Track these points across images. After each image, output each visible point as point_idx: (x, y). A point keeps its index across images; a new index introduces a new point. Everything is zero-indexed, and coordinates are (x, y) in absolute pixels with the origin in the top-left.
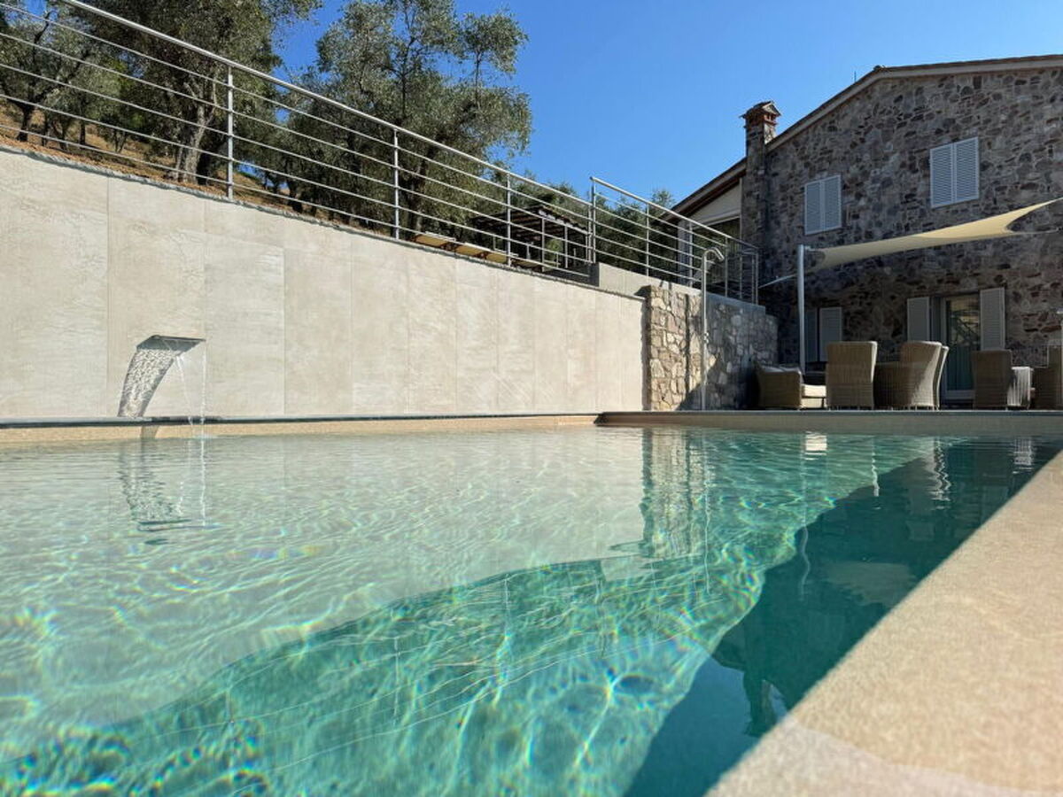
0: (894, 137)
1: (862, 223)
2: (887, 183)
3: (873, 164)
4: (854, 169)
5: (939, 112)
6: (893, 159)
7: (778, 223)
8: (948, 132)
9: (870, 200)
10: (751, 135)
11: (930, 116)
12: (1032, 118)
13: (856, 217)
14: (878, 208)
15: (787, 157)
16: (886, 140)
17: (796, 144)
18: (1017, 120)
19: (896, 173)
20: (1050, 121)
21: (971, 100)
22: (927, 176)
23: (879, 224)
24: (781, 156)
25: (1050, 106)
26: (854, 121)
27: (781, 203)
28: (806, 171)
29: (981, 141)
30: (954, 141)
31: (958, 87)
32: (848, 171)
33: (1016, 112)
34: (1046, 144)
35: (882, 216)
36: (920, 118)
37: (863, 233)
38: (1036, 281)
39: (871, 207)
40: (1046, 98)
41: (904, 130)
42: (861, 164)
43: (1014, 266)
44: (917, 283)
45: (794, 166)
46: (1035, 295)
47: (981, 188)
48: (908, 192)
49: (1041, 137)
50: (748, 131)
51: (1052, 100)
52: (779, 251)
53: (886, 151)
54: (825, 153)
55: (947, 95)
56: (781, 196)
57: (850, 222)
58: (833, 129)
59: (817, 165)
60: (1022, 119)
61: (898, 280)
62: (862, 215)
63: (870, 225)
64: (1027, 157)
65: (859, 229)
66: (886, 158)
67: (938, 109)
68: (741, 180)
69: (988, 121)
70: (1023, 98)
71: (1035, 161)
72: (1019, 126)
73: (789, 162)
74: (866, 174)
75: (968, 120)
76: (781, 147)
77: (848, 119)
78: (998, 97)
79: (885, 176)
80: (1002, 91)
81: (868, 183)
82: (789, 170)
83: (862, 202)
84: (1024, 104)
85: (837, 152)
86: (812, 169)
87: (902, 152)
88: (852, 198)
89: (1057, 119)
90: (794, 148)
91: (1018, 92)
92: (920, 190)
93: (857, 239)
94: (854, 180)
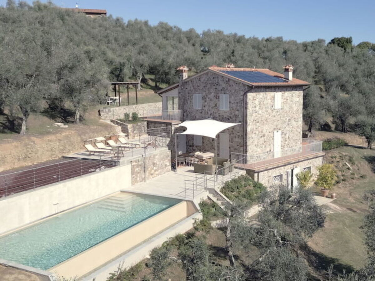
0: (213, 88)
1: (206, 108)
2: (211, 100)
3: (208, 94)
4: (204, 93)
5: (222, 85)
6: (212, 94)
7: (187, 103)
8: (223, 91)
9: (208, 103)
11: (220, 85)
12: (238, 94)
14: (209, 106)
16: (211, 88)
17: (192, 81)
18: (236, 93)
19: (213, 98)
21: (228, 84)
22: (219, 101)
23: (209, 110)
24: (188, 83)
26: (204, 80)
27: (188, 97)
29: (229, 96)
30: (225, 94)
31: (225, 80)
33: (236, 91)
35: (210, 108)
36: (218, 85)
37: (206, 112)
38: (239, 134)
40: (241, 90)
41: (215, 87)
42: (206, 93)
43: (235, 129)
45: (191, 88)
46: (238, 137)
47: (229, 108)
48: (215, 104)
49: (240, 98)
51: (242, 90)
53: (211, 91)
54: (198, 87)
55: (223, 81)
56: (188, 95)
57: (204, 108)
58: (200, 80)
64: (237, 103)
65: (205, 111)
68: (178, 87)
69: (231, 91)
71: (239, 105)
72: (236, 95)
73: (190, 86)
74: (207, 96)
75: (227, 89)
77: (203, 79)
79: (211, 98)
80: (233, 84)
81: (207, 99)
83: (206, 103)
84: (237, 89)
85: (201, 88)
86: (195, 90)
87: (214, 93)
88: (204, 101)
92: (218, 104)
93: (205, 113)
94: (204, 96)
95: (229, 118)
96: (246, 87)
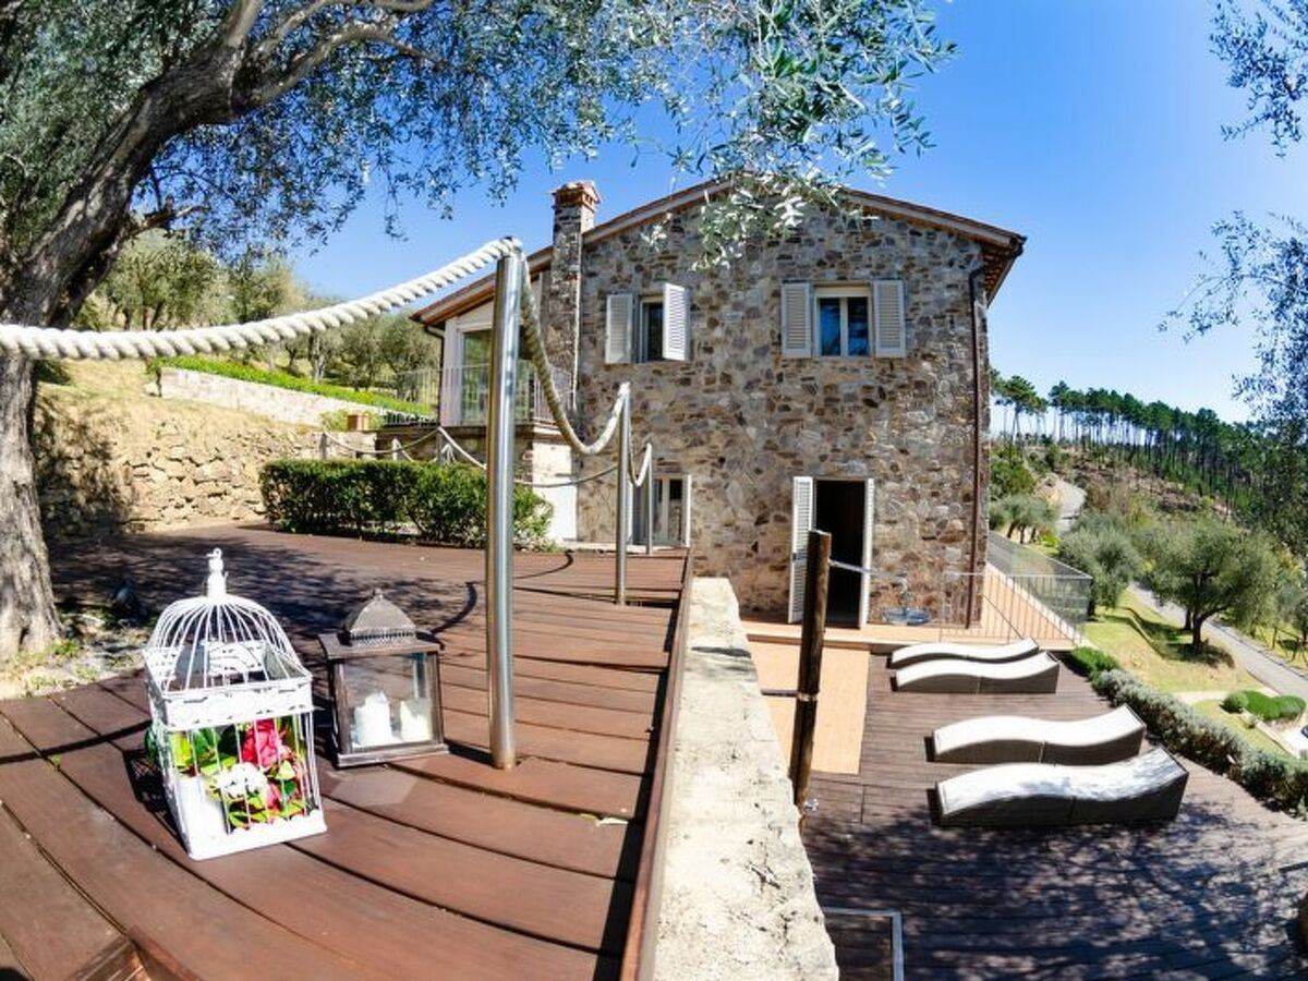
0: (764, 255)
1: (719, 358)
2: (752, 313)
3: (735, 284)
4: (707, 287)
5: (821, 240)
6: (761, 283)
8: (832, 266)
9: (728, 332)
10: (561, 219)
11: (810, 242)
12: (930, 278)
13: (709, 350)
14: (741, 344)
15: (609, 254)
16: (751, 259)
17: (625, 240)
18: (914, 275)
19: (766, 303)
20: (949, 287)
21: (861, 237)
23: (742, 367)
24: (601, 252)
25: (947, 270)
28: (639, 276)
31: (844, 218)
32: (698, 287)
33: (913, 265)
34: (947, 311)
35: (747, 355)
36: (797, 241)
37: (718, 374)
38: (937, 478)
39: (731, 340)
40: (944, 259)
41: (776, 252)
42: (717, 281)
43: (913, 453)
44: (793, 455)
45: (620, 268)
46: (934, 494)
49: (940, 302)
50: (557, 213)
51: (950, 264)
52: (594, 381)
53: (752, 272)
54: (666, 258)
55: (830, 223)
56: (599, 303)
59: (654, 271)
60: (920, 275)
61: (765, 448)
62: (717, 349)
63: (728, 365)
64: (926, 321)
65: (712, 368)
66: (752, 280)
67: (820, 236)
68: (541, 274)
69: (881, 266)
70: (920, 252)
71: (935, 329)
72: (918, 281)
73: (613, 261)
74: (723, 296)
75: (857, 259)
76: (603, 242)
78: (891, 242)
79: (750, 304)
80: (896, 237)
81: (726, 308)
82: (613, 272)
83: (718, 333)
84: (921, 258)
85: (683, 260)
86: (648, 275)
87: (774, 278)
88: (704, 325)
89: (956, 286)
90: (622, 245)
91: (913, 243)
93: (710, 382)
94: (706, 300)
95: (874, 395)
96: (975, 251)
